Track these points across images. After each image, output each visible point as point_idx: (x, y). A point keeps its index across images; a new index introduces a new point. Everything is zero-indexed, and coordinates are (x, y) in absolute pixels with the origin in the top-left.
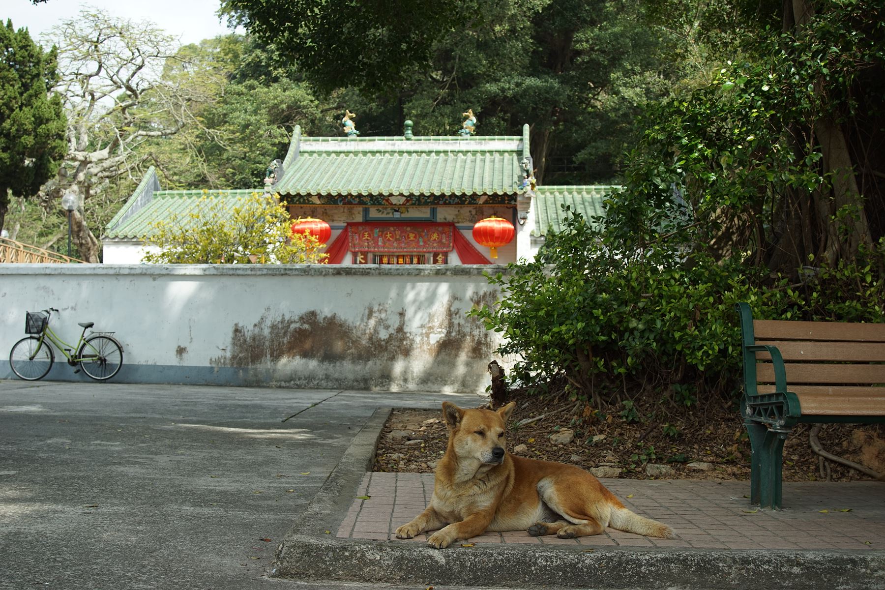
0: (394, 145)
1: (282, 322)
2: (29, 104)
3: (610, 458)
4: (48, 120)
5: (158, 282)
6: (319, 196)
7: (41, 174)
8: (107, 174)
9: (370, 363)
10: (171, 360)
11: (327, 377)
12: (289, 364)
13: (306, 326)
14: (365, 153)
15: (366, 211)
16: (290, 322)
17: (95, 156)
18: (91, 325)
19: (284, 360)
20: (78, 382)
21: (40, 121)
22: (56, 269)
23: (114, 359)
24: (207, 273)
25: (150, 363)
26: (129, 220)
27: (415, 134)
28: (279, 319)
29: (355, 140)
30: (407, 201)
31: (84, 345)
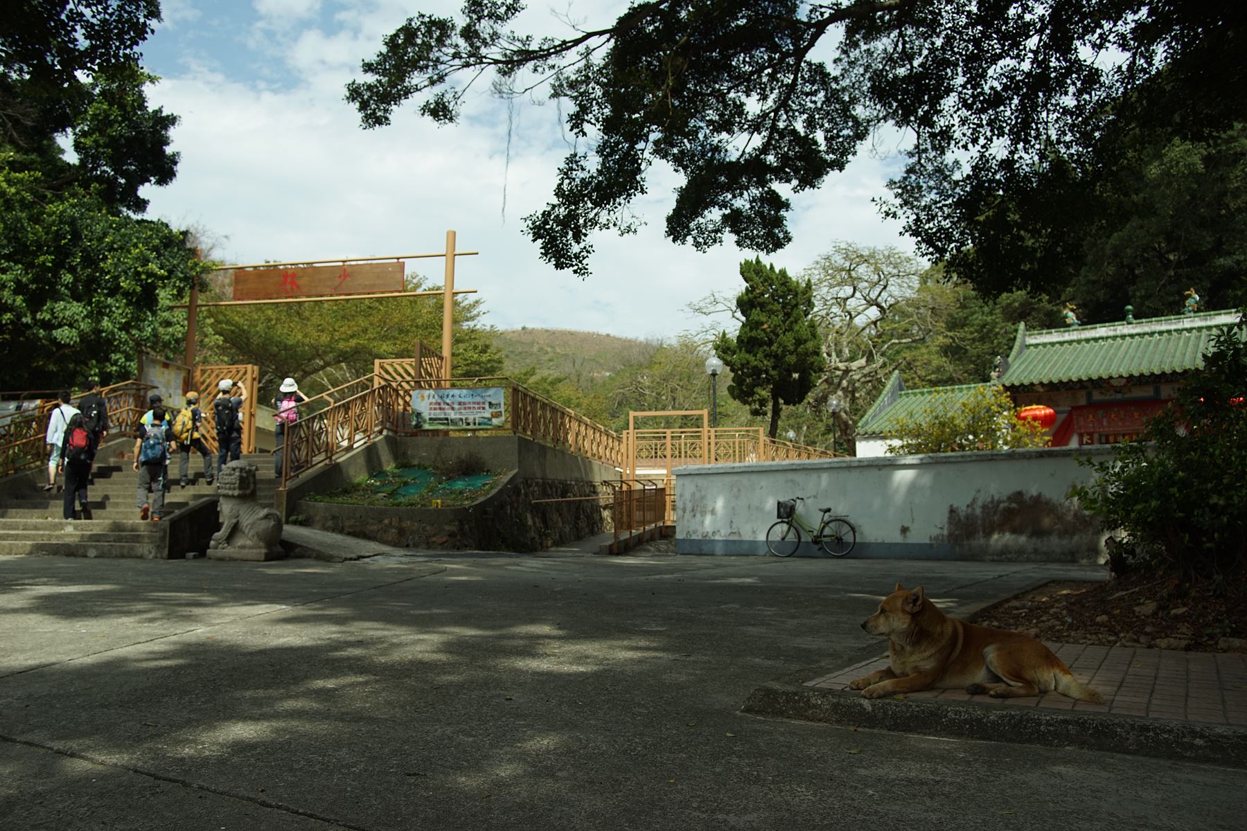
0: (1115, 330)
1: (992, 501)
2: (790, 329)
3: (1184, 630)
4: (806, 341)
5: (884, 472)
6: (1041, 384)
7: (804, 386)
8: (868, 379)
9: (1076, 538)
10: (897, 538)
11: (1036, 551)
12: (999, 540)
13: (1014, 505)
14: (1087, 341)
15: (1089, 395)
16: (999, 502)
17: (854, 365)
18: (829, 510)
19: (996, 536)
20: (821, 558)
21: (799, 342)
22: (800, 465)
23: (849, 538)
24: (924, 461)
25: (880, 541)
26: (877, 418)
27: (1136, 317)
28: (989, 500)
29: (1077, 330)
30: (1128, 382)
31: (824, 527)
